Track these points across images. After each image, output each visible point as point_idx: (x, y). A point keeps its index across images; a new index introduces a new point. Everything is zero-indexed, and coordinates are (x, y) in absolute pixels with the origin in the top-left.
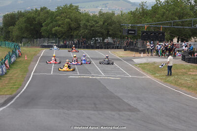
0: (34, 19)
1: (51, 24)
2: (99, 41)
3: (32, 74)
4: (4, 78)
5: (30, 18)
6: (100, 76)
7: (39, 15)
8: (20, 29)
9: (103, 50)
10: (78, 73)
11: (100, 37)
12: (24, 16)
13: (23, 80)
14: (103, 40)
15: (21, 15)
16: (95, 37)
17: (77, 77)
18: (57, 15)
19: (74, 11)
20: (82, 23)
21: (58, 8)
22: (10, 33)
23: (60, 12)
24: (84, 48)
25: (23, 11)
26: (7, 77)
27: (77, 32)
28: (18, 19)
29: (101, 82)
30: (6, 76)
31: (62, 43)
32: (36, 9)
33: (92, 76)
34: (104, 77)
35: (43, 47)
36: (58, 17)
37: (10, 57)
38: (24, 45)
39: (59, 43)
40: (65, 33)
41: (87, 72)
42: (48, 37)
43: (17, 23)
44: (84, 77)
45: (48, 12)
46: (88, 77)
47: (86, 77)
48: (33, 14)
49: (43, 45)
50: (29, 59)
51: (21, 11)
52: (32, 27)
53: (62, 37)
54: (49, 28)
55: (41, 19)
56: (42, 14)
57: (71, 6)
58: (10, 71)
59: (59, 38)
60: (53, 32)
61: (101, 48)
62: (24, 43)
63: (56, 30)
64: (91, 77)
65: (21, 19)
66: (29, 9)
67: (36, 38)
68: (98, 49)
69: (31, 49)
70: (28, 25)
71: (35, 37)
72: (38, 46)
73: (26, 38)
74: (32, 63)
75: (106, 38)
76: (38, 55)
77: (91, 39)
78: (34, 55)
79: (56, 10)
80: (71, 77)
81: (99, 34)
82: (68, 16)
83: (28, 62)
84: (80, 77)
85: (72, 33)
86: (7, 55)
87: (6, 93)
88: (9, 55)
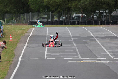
2: (105, 14)
3: (20, 59)
6: (109, 60)
9: (110, 26)
10: (80, 56)
11: (105, 9)
13: (8, 67)
14: (110, 12)
16: (99, 10)
17: (79, 62)
24: (85, 24)
29: (110, 67)
31: (56, 19)
33: (98, 60)
34: (113, 62)
35: (32, 24)
38: (8, 22)
39: (53, 18)
40: (60, 5)
41: (91, 55)
42: (39, 11)
44: (88, 61)
46: (93, 61)
49: (33, 22)
50: (15, 40)
53: (56, 10)
59: (53, 12)
60: (45, 4)
61: (108, 23)
62: (7, 20)
64: (96, 62)
68: (104, 24)
69: (16, 26)
71: (21, 11)
72: (25, 23)
75: (113, 10)
76: (26, 34)
77: (94, 12)
78: (22, 34)
80: (70, 62)
81: (104, 6)
84: (82, 61)
85: (69, 5)
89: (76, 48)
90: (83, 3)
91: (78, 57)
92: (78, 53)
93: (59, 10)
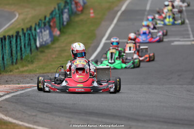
3: (104, 41)
4: (50, 50)
10: (191, 36)
17: (189, 43)
26: (55, 48)
37: (62, 13)
50: (98, 16)
58: (63, 39)
78: (109, 8)
83: (96, 22)
86: (55, 8)
87: (52, 71)
88: (59, 10)
89: (189, 26)
91: (189, 38)
92: (190, 32)
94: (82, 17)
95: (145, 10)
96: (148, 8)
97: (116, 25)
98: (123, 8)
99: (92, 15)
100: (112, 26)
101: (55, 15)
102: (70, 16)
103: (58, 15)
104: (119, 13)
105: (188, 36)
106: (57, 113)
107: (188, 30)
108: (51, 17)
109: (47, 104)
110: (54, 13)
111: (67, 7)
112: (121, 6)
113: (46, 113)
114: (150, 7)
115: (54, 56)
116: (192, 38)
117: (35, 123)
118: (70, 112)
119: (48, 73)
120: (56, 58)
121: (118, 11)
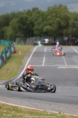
0: (27, 18)
1: (43, 23)
4: (2, 69)
5: (23, 18)
7: (31, 15)
8: (14, 28)
10: (66, 64)
12: (17, 17)
15: (14, 15)
18: (48, 15)
19: (63, 11)
20: (71, 22)
21: (49, 8)
22: (5, 33)
23: (51, 11)
25: (16, 12)
27: (67, 30)
28: (12, 19)
30: (3, 67)
32: (28, 10)
36: (49, 17)
37: (6, 52)
40: (55, 32)
41: (74, 63)
42: (40, 36)
43: (10, 23)
44: (71, 67)
45: (39, 12)
46: (75, 67)
47: (73, 67)
48: (25, 15)
50: (23, 54)
51: (14, 12)
52: (25, 27)
54: (40, 27)
55: (33, 19)
56: (34, 14)
57: (61, 6)
58: (7, 64)
60: (44, 31)
63: (47, 29)
64: (77, 68)
65: (14, 20)
66: (21, 10)
67: (29, 37)
70: (22, 25)
72: (31, 44)
73: (19, 37)
74: (25, 58)
78: (28, 51)
79: (47, 10)
82: (58, 16)
83: (22, 57)
84: (67, 67)
85: (62, 31)
86: (3, 50)
87: (5, 79)
88: (5, 51)
89: (65, 60)
90: (71, 30)
91: (65, 65)
92: (65, 62)
93: (54, 35)
94: (15, 54)
95: (44, 52)
96: (45, 51)
97: (31, 58)
98: (34, 51)
99: (20, 54)
100: (30, 59)
101: (4, 53)
102: (10, 54)
103: (5, 53)
104: (32, 53)
105: (64, 64)
106: (15, 98)
107: (64, 62)
108: (2, 54)
109: (9, 93)
110: (3, 52)
111: (9, 49)
112: (33, 50)
113: (10, 97)
114: (46, 50)
115: (4, 72)
116: (67, 65)
117: (6, 102)
118: (20, 97)
119: (3, 80)
120: (5, 73)
121: (31, 52)
